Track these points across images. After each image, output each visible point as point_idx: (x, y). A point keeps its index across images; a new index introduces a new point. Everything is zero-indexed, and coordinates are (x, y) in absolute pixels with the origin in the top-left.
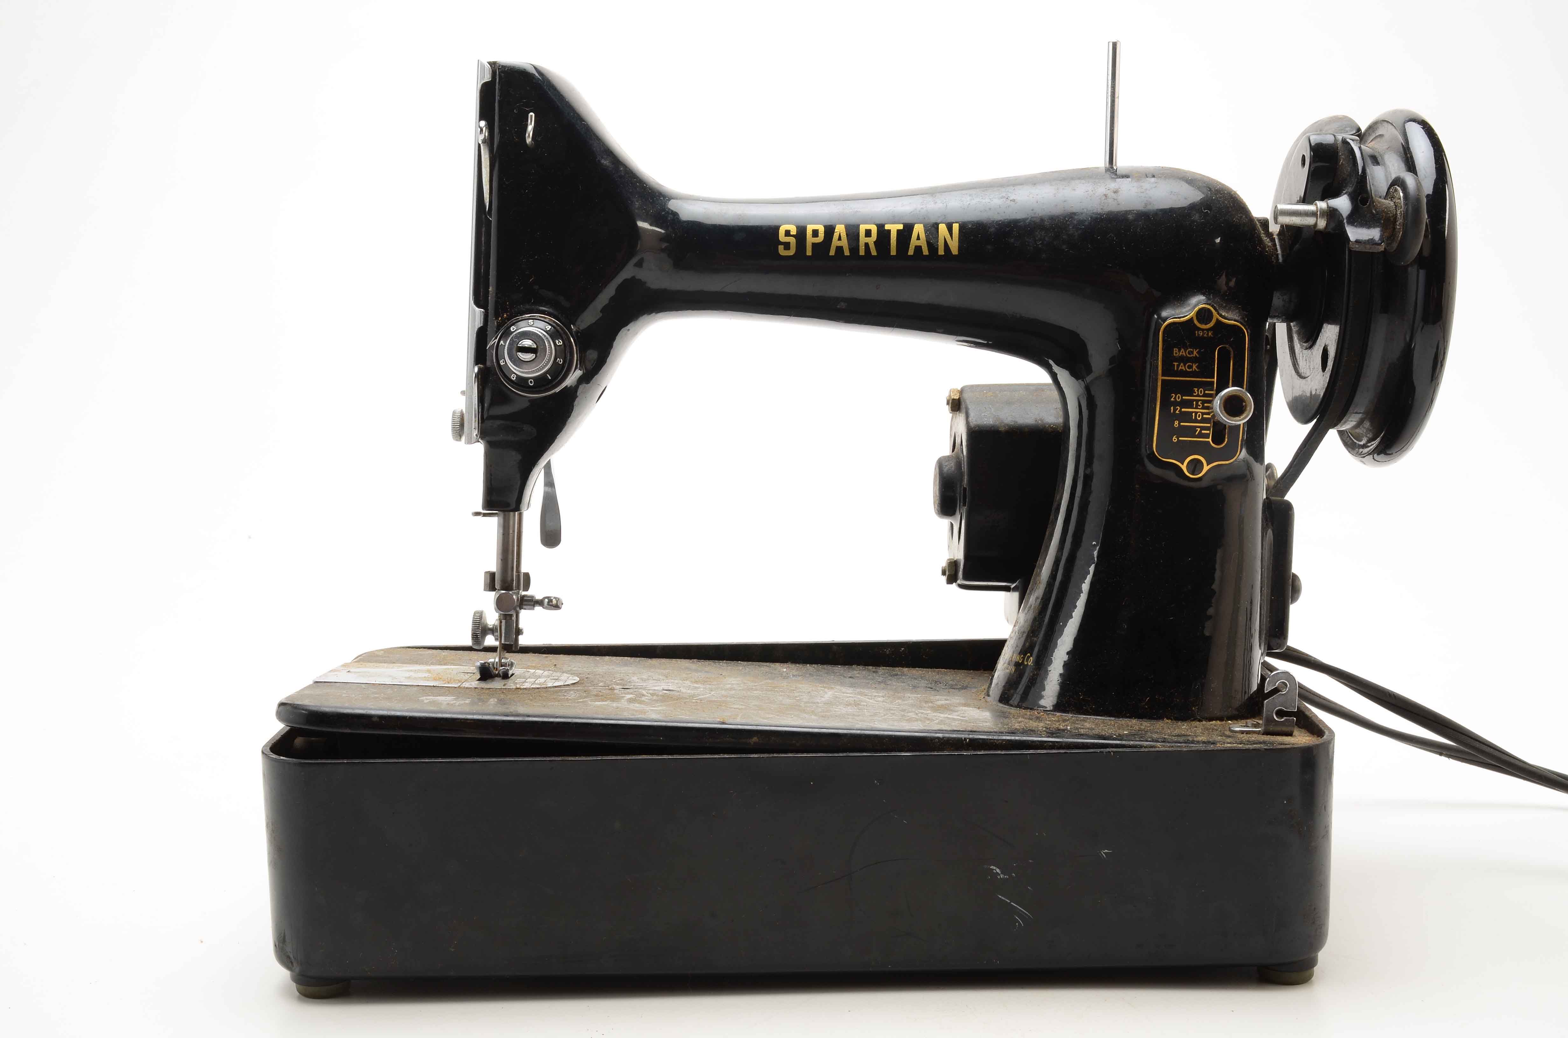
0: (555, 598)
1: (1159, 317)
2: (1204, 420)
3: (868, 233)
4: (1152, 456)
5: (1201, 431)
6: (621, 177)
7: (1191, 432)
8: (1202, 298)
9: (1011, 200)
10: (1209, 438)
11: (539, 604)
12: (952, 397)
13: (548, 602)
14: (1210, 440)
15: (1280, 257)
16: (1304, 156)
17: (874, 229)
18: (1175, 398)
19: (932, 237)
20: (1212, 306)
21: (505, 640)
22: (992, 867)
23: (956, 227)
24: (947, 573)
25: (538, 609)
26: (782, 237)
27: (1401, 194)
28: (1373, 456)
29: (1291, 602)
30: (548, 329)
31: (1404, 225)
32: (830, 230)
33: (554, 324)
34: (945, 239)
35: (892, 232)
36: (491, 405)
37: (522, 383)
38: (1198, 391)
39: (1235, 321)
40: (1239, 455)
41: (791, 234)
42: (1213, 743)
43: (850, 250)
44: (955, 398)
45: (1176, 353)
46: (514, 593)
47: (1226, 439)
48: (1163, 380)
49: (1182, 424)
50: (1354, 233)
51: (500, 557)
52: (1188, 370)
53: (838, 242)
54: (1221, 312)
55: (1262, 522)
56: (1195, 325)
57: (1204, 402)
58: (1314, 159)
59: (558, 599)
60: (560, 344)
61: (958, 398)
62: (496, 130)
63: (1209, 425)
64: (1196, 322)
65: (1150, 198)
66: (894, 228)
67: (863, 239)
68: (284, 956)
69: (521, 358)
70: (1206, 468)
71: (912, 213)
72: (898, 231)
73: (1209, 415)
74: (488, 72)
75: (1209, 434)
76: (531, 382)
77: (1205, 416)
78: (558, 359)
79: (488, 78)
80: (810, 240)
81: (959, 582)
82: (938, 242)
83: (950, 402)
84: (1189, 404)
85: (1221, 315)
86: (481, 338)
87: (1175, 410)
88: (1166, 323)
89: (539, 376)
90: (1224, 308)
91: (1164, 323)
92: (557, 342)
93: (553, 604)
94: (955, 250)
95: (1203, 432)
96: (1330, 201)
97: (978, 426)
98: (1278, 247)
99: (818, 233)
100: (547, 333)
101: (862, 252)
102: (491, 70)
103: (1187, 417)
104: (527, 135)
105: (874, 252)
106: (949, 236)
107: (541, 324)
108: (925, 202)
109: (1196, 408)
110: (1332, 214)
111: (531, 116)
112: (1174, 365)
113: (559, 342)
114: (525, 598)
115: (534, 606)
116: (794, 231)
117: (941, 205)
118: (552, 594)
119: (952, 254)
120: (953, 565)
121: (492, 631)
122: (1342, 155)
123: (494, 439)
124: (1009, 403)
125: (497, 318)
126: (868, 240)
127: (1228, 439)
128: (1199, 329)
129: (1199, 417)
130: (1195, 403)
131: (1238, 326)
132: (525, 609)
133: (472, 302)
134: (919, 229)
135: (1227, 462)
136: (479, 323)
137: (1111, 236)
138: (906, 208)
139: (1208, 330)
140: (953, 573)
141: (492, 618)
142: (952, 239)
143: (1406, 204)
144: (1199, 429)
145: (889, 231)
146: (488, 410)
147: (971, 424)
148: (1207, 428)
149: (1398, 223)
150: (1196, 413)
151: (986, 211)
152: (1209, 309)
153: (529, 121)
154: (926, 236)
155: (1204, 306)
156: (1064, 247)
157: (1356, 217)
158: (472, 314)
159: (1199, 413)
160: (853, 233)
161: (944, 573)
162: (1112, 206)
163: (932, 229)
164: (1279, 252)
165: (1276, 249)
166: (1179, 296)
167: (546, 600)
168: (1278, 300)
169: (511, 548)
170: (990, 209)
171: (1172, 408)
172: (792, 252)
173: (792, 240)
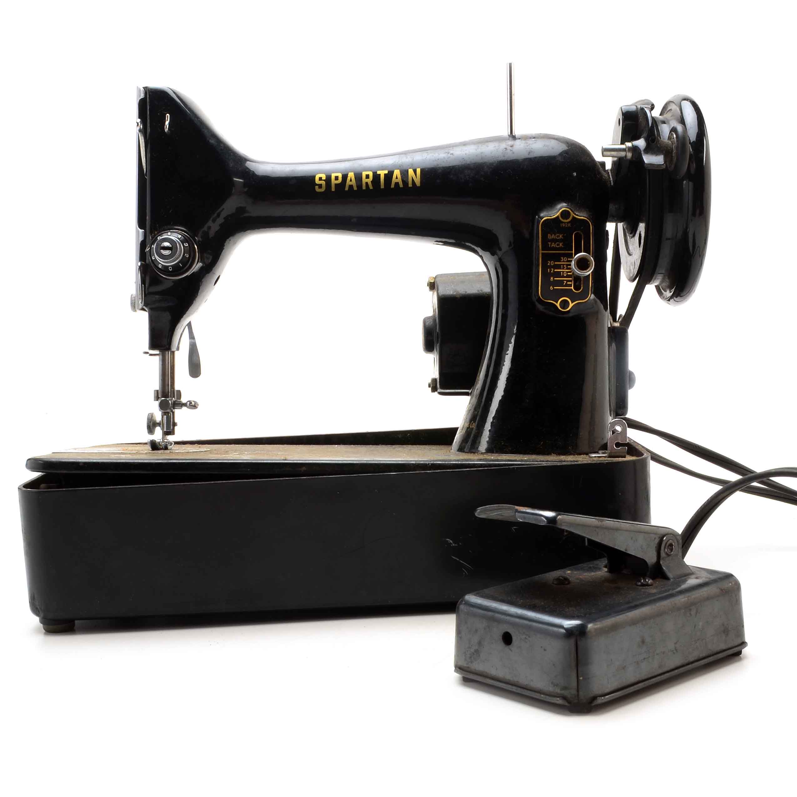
0: (193, 401)
1: (539, 217)
2: (568, 276)
3: (367, 176)
4: (539, 300)
5: (566, 282)
6: (221, 150)
7: (560, 283)
8: (565, 204)
10: (571, 287)
11: (185, 406)
12: (430, 281)
13: (190, 404)
14: (572, 288)
15: (612, 182)
16: (619, 119)
17: (371, 174)
18: (550, 264)
19: (405, 176)
20: (570, 209)
21: (167, 429)
22: (447, 540)
23: (418, 171)
24: (431, 386)
25: (184, 408)
26: (317, 181)
27: (675, 136)
28: (674, 299)
29: (629, 388)
30: (179, 237)
31: (677, 153)
32: (345, 177)
33: (183, 235)
34: (412, 178)
35: (381, 176)
36: (150, 285)
37: (165, 270)
38: (563, 259)
39: (584, 217)
40: (590, 296)
41: (323, 179)
42: (576, 461)
43: (357, 186)
44: (432, 281)
45: (550, 237)
46: (170, 399)
47: (582, 288)
48: (542, 253)
49: (555, 279)
50: (648, 159)
51: (161, 378)
52: (556, 246)
53: (350, 182)
54: (575, 212)
55: (608, 337)
56: (560, 220)
57: (567, 265)
58: (624, 121)
59: (195, 403)
60: (186, 246)
61: (433, 281)
62: (148, 125)
63: (571, 279)
64: (560, 218)
65: (532, 148)
66: (382, 173)
67: (364, 180)
68: (35, 609)
69: (163, 253)
70: (571, 305)
71: (393, 164)
72: (385, 174)
73: (571, 273)
74: (142, 92)
75: (572, 284)
76: (170, 269)
77: (568, 274)
78: (186, 254)
79: (142, 96)
80: (333, 181)
81: (439, 391)
82: (408, 180)
83: (429, 284)
84: (559, 267)
85: (575, 214)
86: (143, 245)
87: (550, 271)
88: (543, 220)
89: (174, 264)
90: (578, 211)
91: (542, 219)
92: (185, 244)
93: (193, 405)
94: (418, 183)
95: (568, 283)
96: (634, 142)
97: (444, 295)
98: (611, 177)
99: (338, 178)
100: (179, 240)
101: (364, 188)
102: (144, 92)
103: (558, 275)
104: (165, 127)
105: (371, 187)
106: (415, 176)
107: (176, 235)
108: (401, 158)
109: (563, 269)
110: (635, 149)
111: (168, 116)
112: (549, 244)
113: (186, 245)
114: (176, 402)
115: (182, 407)
116: (324, 177)
117: (410, 159)
118: (192, 399)
119: (417, 186)
120: (434, 380)
121: (159, 424)
122: (641, 116)
123: (153, 306)
124: (463, 282)
125: (151, 235)
126: (367, 180)
127: (583, 287)
128: (562, 222)
129: (565, 274)
130: (562, 266)
131: (586, 220)
132: (177, 409)
133: (137, 226)
134: (397, 173)
135: (583, 301)
136: (141, 238)
137: (509, 171)
138: (389, 161)
139: (568, 223)
140: (435, 385)
141: (158, 416)
143: (677, 141)
144: (565, 282)
146: (148, 288)
147: (440, 294)
148: (570, 281)
149: (673, 153)
150: (563, 272)
151: (436, 160)
152: (568, 211)
153: (166, 119)
154: (401, 177)
155: (565, 209)
156: (482, 179)
157: (649, 149)
158: (138, 232)
159: (565, 272)
160: (358, 177)
161: (429, 386)
162: (510, 156)
163: (404, 173)
164: (611, 179)
165: (610, 178)
166: (550, 204)
167: (188, 403)
168: (612, 207)
169: (167, 373)
170: (438, 159)
171: (549, 270)
172: (323, 190)
173: (323, 183)
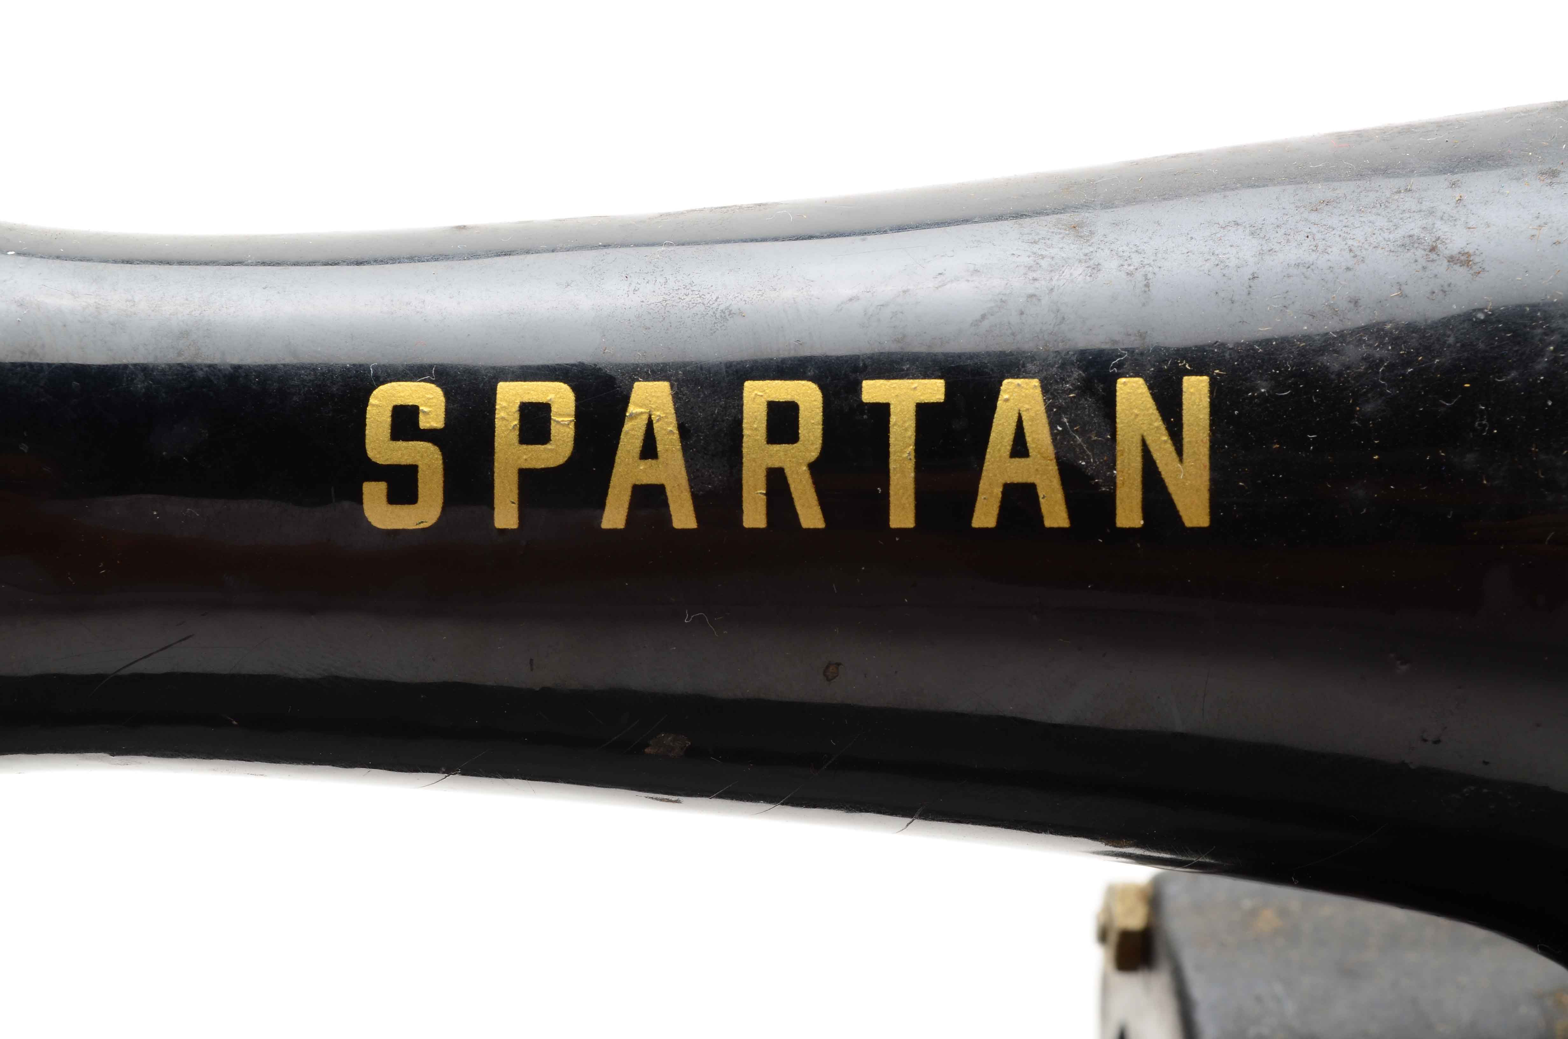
3: (783, 421)
9: (1451, 259)
17: (810, 401)
19: (1088, 441)
23: (1196, 389)
26: (379, 441)
32: (602, 409)
34: (1146, 453)
35: (893, 419)
41: (423, 423)
43: (700, 504)
53: (643, 465)
66: (903, 397)
67: (757, 452)
71: (986, 324)
72: (923, 410)
82: (1114, 467)
94: (1193, 505)
99: (549, 419)
101: (754, 514)
105: (810, 516)
106: (1165, 438)
108: (1044, 263)
116: (433, 412)
119: (1183, 524)
126: (781, 456)
134: (1020, 400)
142: (1179, 451)
145: (882, 411)
151: (1336, 313)
154: (1054, 435)
160: (710, 420)
163: (1084, 402)
172: (424, 515)
173: (427, 458)
